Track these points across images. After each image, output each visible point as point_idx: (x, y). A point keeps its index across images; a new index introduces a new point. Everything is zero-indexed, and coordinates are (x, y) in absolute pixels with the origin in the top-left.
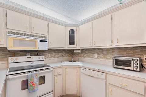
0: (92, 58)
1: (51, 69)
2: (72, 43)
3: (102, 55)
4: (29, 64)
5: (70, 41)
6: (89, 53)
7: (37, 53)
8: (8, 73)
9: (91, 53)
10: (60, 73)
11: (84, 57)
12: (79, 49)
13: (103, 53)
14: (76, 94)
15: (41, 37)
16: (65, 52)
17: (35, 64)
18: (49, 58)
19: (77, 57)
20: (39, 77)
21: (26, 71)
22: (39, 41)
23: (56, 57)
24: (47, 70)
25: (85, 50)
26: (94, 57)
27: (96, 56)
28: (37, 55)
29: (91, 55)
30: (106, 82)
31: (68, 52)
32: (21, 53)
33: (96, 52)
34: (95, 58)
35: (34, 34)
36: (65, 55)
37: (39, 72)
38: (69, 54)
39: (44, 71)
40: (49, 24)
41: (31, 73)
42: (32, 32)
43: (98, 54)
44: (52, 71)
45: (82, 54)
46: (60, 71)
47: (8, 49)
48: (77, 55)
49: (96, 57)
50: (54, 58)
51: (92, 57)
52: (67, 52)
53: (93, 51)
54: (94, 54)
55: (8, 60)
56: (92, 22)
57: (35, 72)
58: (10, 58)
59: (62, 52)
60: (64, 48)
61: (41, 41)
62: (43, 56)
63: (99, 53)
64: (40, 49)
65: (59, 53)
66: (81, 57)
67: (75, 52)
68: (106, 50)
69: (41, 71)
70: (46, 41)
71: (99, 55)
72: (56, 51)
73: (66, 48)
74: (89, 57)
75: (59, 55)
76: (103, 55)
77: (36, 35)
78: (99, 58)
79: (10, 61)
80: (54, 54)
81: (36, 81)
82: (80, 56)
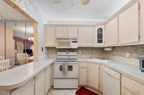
0: (123, 57)
1: (77, 62)
2: (100, 41)
3: (136, 55)
4: (67, 57)
5: (99, 39)
6: (121, 51)
7: (72, 50)
8: (55, 60)
9: (123, 51)
10: (84, 66)
11: (116, 56)
12: (109, 47)
13: (138, 51)
14: (98, 89)
15: (73, 39)
16: (96, 50)
17: (71, 57)
18: (81, 54)
19: (109, 55)
20: (68, 66)
21: (62, 60)
22: (71, 42)
23: (86, 54)
24: (74, 62)
25: (117, 47)
26: (126, 56)
27: (128, 54)
28: (73, 51)
29: (123, 53)
30: (121, 83)
31: (100, 49)
32: (64, 50)
33: (128, 50)
34: (127, 58)
35: (68, 38)
36: (96, 52)
37: (69, 62)
38: (101, 52)
39: (72, 62)
40: (79, 28)
41: (64, 62)
42: (68, 36)
43: (130, 52)
44: (77, 63)
45: (114, 52)
46: (85, 65)
47: (56, 48)
48: (109, 54)
49: (129, 57)
50: (85, 54)
51: (124, 55)
52: (98, 50)
53: (125, 49)
54: (126, 53)
55: (57, 54)
56: (118, 17)
57: (66, 62)
58: (58, 53)
59: (92, 50)
60: (92, 46)
61: (72, 42)
62: (76, 53)
63: (132, 51)
64: (72, 47)
65: (90, 51)
66: (113, 55)
67: (105, 49)
68: (141, 48)
69: (70, 62)
70: (77, 42)
71: (132, 54)
72: (87, 49)
73: (95, 46)
74: (121, 56)
75: (90, 52)
76: (137, 53)
77: (70, 38)
78: (131, 57)
79: (58, 55)
80: (85, 52)
81: (66, 67)
82: (111, 54)
